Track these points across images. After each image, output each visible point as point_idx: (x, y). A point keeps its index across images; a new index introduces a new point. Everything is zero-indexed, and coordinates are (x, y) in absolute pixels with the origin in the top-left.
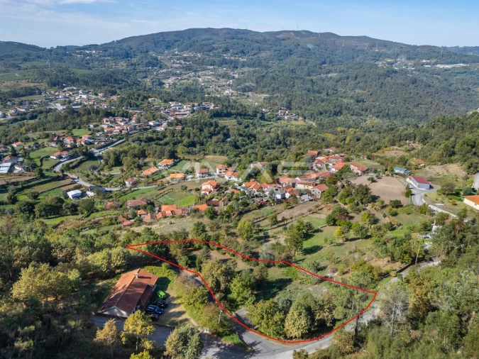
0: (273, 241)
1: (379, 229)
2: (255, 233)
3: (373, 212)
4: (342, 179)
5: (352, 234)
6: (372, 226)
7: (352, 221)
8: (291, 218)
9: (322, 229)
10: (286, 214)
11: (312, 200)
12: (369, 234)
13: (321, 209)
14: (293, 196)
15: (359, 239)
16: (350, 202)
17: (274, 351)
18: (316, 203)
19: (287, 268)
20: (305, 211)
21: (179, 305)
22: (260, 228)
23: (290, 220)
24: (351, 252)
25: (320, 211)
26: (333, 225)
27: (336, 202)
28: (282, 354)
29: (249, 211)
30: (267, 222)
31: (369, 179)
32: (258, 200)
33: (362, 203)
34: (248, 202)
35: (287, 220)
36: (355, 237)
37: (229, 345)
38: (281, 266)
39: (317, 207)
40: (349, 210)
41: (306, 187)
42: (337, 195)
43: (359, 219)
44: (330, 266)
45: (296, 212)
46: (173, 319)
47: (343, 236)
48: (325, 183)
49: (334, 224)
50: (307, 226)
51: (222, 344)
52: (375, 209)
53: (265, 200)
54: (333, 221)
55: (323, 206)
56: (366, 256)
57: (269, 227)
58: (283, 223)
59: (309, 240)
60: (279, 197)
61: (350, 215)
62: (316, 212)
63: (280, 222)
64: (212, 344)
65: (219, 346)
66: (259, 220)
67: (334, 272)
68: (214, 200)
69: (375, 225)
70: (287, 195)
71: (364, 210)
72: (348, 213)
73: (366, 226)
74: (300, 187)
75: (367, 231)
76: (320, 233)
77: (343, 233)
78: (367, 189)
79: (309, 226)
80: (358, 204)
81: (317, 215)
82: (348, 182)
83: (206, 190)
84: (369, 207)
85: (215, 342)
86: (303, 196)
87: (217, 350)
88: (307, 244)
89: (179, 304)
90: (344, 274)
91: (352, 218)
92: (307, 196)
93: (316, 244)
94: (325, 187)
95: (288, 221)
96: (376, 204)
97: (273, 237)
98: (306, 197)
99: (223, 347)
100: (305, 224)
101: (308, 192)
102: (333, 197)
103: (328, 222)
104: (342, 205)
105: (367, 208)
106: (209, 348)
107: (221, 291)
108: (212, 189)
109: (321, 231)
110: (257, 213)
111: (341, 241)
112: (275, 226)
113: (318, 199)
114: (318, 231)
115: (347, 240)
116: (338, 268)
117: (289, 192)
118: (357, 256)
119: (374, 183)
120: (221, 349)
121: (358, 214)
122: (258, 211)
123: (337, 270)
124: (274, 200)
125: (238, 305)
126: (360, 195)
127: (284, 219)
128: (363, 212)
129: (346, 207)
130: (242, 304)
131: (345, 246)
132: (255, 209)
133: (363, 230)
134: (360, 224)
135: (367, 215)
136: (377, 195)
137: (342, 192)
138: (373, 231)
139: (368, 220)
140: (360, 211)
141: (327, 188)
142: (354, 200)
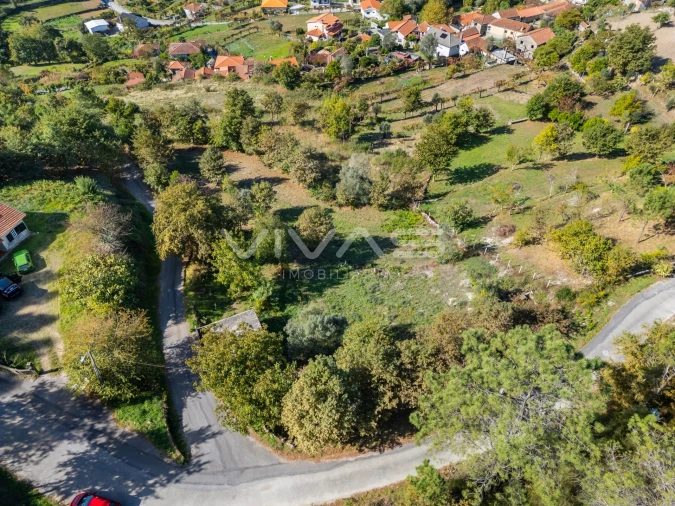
0: (395, 146)
1: (654, 137)
2: (368, 125)
3: (645, 94)
4: (592, 19)
5: (578, 144)
6: (634, 129)
7: (587, 113)
8: (454, 99)
9: (513, 127)
10: (447, 89)
11: (511, 63)
12: (621, 146)
13: (526, 83)
14: (475, 52)
15: (592, 155)
16: (597, 68)
17: (243, 470)
18: (519, 69)
19: (399, 212)
20: (489, 84)
21: (51, 296)
22: (379, 115)
23: (451, 103)
24: (561, 188)
25: (521, 88)
26: (541, 120)
27: (564, 68)
28: (261, 484)
29: (375, 78)
30: (400, 103)
31: (656, 19)
32: (399, 56)
33: (624, 73)
34: (380, 59)
35: (443, 101)
36: (584, 150)
37: (124, 435)
38: (385, 207)
39: (518, 76)
40: (588, 89)
41: (508, 34)
42: (570, 52)
43: (606, 111)
44: (502, 218)
45: (469, 85)
46: (15, 334)
47: (554, 146)
48: (552, 26)
49: (545, 119)
50: (477, 117)
51: (103, 431)
52: (652, 89)
53: (414, 58)
54: (543, 111)
55: (533, 75)
56: (598, 201)
57: (401, 115)
58: (433, 108)
59: (476, 151)
60: (444, 51)
61: (588, 98)
62: (512, 89)
63: (428, 104)
64: (76, 426)
65: (93, 434)
66: (386, 98)
67: (504, 235)
68: (320, 52)
69: (644, 127)
70: (464, 49)
71: (625, 89)
72: (583, 95)
73: (619, 127)
74: (496, 32)
75: (618, 138)
76: (506, 135)
77: (556, 140)
78: (648, 39)
79: (484, 118)
80: (612, 76)
81: (513, 96)
82: (603, 26)
83: (314, 32)
84: (638, 84)
85: (88, 421)
86: (497, 52)
87: (80, 447)
88: (465, 159)
89: (55, 294)
90: (527, 243)
91: (589, 105)
92: (504, 52)
93: (487, 161)
94: (549, 36)
95: (446, 105)
96: (659, 76)
97: (399, 136)
98: (500, 56)
99: (102, 440)
100: (474, 113)
101: (509, 45)
102: (561, 56)
103: (531, 111)
104: (575, 76)
105: (633, 85)
106: (62, 438)
107: (200, 262)
108: (326, 32)
109: (510, 131)
110: (390, 84)
111: (546, 158)
112: (415, 113)
113: (527, 61)
114: (502, 130)
115: (563, 157)
116: (519, 225)
117: (469, 43)
118: (573, 200)
119: (665, 29)
120: (94, 446)
121: (606, 97)
122: (392, 79)
123: (513, 230)
124: (430, 58)
125: (230, 302)
126: (626, 53)
127: (437, 100)
128: (619, 95)
129: (583, 80)
130: (244, 299)
131: (551, 171)
132: (389, 75)
133: (609, 137)
134: (606, 120)
135: (629, 101)
136: (665, 57)
137: (585, 45)
138: (636, 140)
139: (627, 112)
140: (613, 93)
141: (553, 35)
142: (606, 65)
